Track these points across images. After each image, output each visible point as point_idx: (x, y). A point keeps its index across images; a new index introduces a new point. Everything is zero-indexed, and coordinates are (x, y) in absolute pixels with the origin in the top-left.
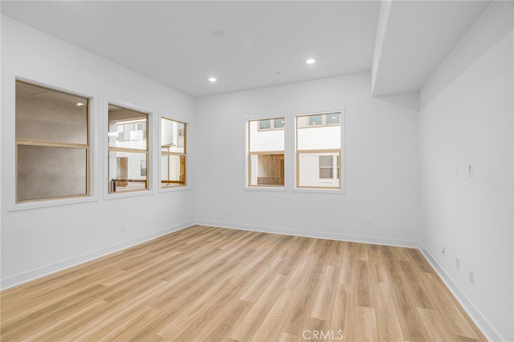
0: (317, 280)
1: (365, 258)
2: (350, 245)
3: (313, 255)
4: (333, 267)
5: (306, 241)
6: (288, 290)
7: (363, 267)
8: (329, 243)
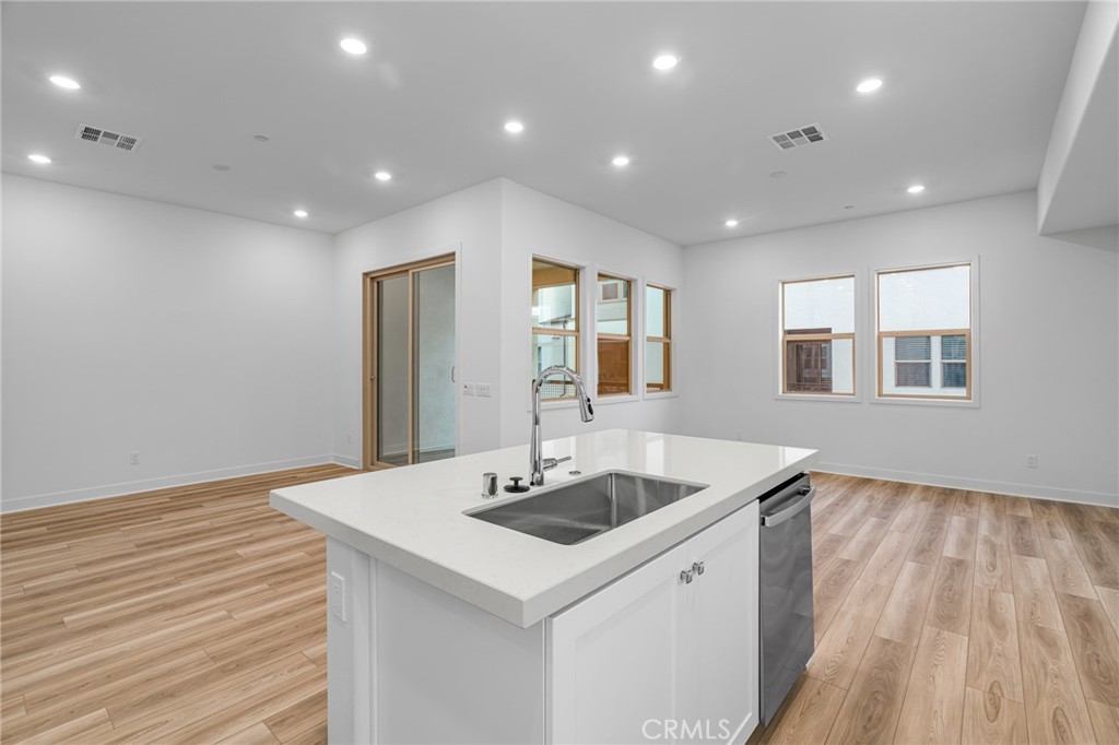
0: (941, 528)
1: (1027, 513)
2: (992, 497)
3: (923, 505)
4: (964, 519)
5: (901, 489)
6: (896, 533)
7: (1022, 523)
8: (948, 492)
